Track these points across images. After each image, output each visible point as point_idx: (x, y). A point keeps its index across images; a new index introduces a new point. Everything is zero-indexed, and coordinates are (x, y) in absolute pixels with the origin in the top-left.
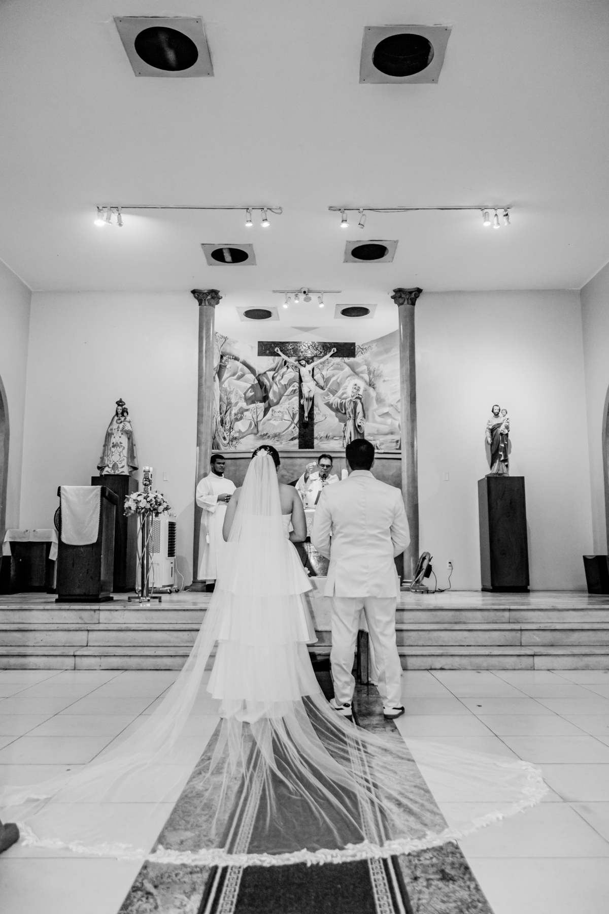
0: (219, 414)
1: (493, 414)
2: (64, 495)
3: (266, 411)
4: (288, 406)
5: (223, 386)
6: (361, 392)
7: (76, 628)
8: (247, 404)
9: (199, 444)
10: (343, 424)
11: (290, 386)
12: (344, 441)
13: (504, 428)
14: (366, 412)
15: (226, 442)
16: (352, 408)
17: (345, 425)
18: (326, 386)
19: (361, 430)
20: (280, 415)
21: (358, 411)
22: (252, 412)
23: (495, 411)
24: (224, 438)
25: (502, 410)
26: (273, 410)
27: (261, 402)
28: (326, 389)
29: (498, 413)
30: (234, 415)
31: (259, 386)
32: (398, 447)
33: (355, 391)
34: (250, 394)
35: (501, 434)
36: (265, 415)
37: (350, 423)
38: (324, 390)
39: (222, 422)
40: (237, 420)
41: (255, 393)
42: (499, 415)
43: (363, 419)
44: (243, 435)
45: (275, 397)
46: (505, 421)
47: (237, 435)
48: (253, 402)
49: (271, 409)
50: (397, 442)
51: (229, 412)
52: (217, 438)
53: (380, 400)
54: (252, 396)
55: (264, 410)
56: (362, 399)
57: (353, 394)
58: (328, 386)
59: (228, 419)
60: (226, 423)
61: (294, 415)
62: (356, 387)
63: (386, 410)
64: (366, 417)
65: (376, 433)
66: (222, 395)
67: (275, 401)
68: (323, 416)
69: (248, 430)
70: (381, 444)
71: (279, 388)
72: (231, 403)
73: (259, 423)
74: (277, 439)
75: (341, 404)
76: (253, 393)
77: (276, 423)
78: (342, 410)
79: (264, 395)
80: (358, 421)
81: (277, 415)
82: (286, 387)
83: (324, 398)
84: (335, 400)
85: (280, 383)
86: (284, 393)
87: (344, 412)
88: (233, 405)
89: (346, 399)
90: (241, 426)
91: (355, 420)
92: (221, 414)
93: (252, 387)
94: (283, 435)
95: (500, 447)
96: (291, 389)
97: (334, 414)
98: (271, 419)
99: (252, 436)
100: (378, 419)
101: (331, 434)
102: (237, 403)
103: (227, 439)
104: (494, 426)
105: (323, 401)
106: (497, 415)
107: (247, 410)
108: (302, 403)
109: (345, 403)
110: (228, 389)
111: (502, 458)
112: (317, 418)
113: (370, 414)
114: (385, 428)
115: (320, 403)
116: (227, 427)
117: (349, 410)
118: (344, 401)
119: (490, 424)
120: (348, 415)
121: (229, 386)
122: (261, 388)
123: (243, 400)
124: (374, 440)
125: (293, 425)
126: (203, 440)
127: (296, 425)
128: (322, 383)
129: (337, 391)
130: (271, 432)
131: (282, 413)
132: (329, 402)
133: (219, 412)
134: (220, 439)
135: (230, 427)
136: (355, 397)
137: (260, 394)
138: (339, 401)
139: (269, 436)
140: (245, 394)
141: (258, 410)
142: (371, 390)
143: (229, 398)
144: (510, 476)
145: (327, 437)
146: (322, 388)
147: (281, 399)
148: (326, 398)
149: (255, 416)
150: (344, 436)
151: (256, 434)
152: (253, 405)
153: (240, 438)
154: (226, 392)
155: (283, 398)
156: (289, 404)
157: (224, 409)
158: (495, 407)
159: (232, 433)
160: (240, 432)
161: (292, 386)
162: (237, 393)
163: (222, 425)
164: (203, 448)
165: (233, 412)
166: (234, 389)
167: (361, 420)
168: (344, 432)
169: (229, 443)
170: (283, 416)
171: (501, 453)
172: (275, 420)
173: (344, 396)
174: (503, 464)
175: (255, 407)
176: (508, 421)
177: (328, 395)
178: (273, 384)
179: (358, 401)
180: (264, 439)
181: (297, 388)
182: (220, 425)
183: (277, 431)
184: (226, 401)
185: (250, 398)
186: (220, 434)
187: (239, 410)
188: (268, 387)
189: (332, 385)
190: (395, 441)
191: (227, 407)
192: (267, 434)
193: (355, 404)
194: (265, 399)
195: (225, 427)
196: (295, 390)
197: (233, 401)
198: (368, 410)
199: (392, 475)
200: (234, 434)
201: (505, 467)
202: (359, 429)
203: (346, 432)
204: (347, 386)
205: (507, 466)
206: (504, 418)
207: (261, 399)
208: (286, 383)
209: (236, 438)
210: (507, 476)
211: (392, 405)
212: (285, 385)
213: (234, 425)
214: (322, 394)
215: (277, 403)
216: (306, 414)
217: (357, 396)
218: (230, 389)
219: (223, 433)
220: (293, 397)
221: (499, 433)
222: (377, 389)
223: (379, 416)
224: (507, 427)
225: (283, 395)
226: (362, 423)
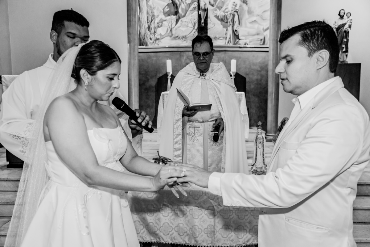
0: (147, 23)
1: (339, 17)
2: (4, 82)
3: (177, 21)
4: (191, 18)
5: (149, 4)
6: (237, 8)
7: (4, 202)
8: (165, 17)
9: (129, 42)
10: (225, 29)
11: (192, 4)
12: (226, 40)
13: (348, 26)
14: (240, 21)
15: (152, 41)
16: (232, 18)
17: (227, 30)
18: (215, 4)
19: (237, 32)
20: (186, 24)
21: (235, 20)
22: (168, 22)
23: (341, 14)
24: (151, 39)
25: (347, 13)
26: (181, 21)
27: (174, 15)
28: (215, 6)
29: (343, 16)
30: (156, 23)
31: (172, 5)
32: (262, 43)
33: (234, 7)
34: (167, 10)
35: (345, 32)
36: (176, 24)
37: (230, 29)
38: (214, 7)
39: (149, 28)
40: (159, 27)
41: (170, 9)
42: (344, 17)
43: (239, 25)
44: (163, 37)
45: (183, 12)
46: (349, 21)
47: (159, 37)
48: (169, 15)
49: (180, 20)
50: (261, 40)
51: (153, 22)
52: (146, 39)
53: (250, 12)
54: (168, 11)
55: (176, 21)
56: (239, 12)
57: (232, 9)
58: (216, 4)
59: (152, 26)
60: (151, 29)
61: (195, 24)
62: (234, 4)
63: (254, 19)
64: (241, 24)
65: (247, 34)
66: (149, 10)
67: (183, 14)
68: (213, 24)
69: (166, 33)
70: (250, 42)
71: (185, 6)
72: (154, 16)
73: (173, 29)
74: (184, 40)
75: (224, 16)
76: (168, 9)
77: (183, 29)
78: (225, 20)
79: (176, 10)
80: (235, 28)
81: (184, 24)
82: (189, 5)
83: (214, 12)
84: (220, 13)
85: (186, 3)
86: (189, 9)
87: (226, 21)
88: (156, 17)
89: (227, 12)
90: (161, 31)
91: (233, 26)
92: (148, 22)
93: (168, 5)
94: (188, 37)
95: (343, 42)
96: (193, 6)
97: (219, 22)
98: (180, 27)
99: (168, 38)
100: (249, 25)
101: (217, 36)
102: (158, 16)
103: (153, 39)
104: (339, 26)
105: (213, 14)
106: (342, 17)
107: (165, 20)
108: (200, 13)
109: (227, 15)
110: (152, 6)
111: (344, 50)
112: (209, 26)
113: (243, 22)
114: (253, 31)
115: (211, 15)
116: (153, 31)
117: (230, 20)
118: (226, 14)
119: (336, 24)
120: (229, 24)
121: (153, 4)
122: (174, 6)
123: (162, 13)
124: (246, 39)
125: (194, 31)
126: (132, 39)
127: (196, 30)
128: (212, 2)
129: (222, 7)
130: (181, 35)
131: (188, 22)
132: (216, 15)
133: (146, 22)
134: (148, 39)
135: (154, 31)
136: (233, 11)
137: (173, 10)
138: (223, 14)
139: (179, 38)
140: (163, 10)
141: (172, 21)
142: (244, 5)
143: (153, 12)
144: (349, 63)
145: (215, 38)
146: (213, 6)
147: (186, 13)
148: (215, 12)
149: (170, 25)
150: (226, 37)
151: (171, 36)
152: (169, 17)
153: (161, 39)
154: (151, 8)
155: (188, 13)
156: (191, 17)
157: (150, 19)
158: (342, 11)
159: (155, 35)
160: (161, 35)
161: (193, 4)
162: (158, 9)
163: (149, 30)
164: (132, 44)
165: (156, 22)
166: (156, 6)
167: (237, 26)
168: (226, 34)
169: (154, 42)
170: (188, 24)
171: (344, 46)
172: (183, 27)
173: (227, 10)
174: (344, 54)
175: (170, 19)
176: (351, 21)
177: (216, 10)
178: (181, 3)
179: (236, 13)
180: (176, 40)
181: (197, 6)
182: (148, 30)
183: (184, 34)
184: (151, 14)
185: (166, 13)
186: (148, 36)
187: (160, 20)
188: (178, 5)
189: (219, 3)
190: (260, 39)
191: (152, 18)
192: (178, 36)
193: (234, 15)
194: (176, 13)
195: (151, 32)
196: (195, 7)
197: (156, 14)
198: (242, 20)
199: (259, 62)
200: (157, 36)
201: (346, 57)
202: (235, 33)
203: (227, 35)
204: (228, 4)
205: (347, 56)
206: (348, 19)
207: (174, 13)
208: (190, 3)
209: (158, 39)
210: (347, 63)
211: (258, 15)
212: (189, 4)
213: (156, 30)
214: (212, 10)
215: (184, 16)
216: (203, 21)
217: (235, 10)
218: (154, 6)
219: (150, 36)
220: (194, 12)
221: (343, 31)
222: (248, 4)
223: (250, 23)
224: (350, 27)
225: (187, 11)
226: (238, 28)
